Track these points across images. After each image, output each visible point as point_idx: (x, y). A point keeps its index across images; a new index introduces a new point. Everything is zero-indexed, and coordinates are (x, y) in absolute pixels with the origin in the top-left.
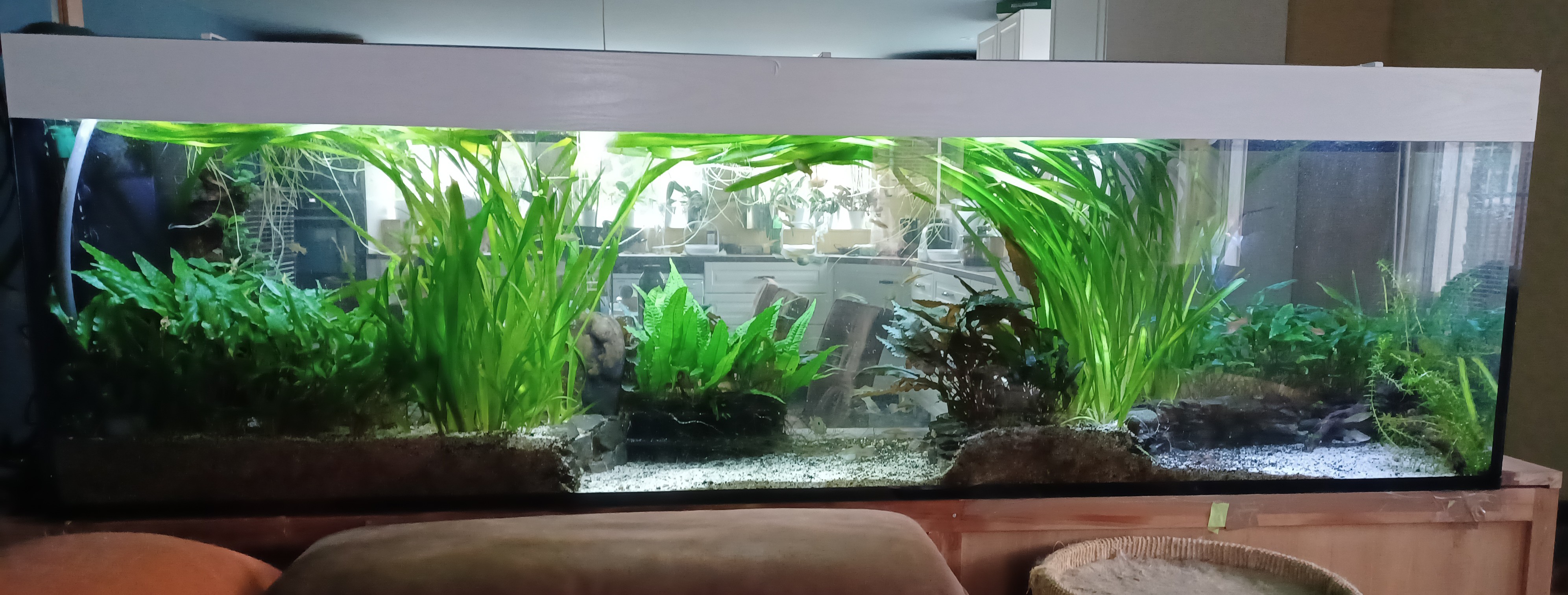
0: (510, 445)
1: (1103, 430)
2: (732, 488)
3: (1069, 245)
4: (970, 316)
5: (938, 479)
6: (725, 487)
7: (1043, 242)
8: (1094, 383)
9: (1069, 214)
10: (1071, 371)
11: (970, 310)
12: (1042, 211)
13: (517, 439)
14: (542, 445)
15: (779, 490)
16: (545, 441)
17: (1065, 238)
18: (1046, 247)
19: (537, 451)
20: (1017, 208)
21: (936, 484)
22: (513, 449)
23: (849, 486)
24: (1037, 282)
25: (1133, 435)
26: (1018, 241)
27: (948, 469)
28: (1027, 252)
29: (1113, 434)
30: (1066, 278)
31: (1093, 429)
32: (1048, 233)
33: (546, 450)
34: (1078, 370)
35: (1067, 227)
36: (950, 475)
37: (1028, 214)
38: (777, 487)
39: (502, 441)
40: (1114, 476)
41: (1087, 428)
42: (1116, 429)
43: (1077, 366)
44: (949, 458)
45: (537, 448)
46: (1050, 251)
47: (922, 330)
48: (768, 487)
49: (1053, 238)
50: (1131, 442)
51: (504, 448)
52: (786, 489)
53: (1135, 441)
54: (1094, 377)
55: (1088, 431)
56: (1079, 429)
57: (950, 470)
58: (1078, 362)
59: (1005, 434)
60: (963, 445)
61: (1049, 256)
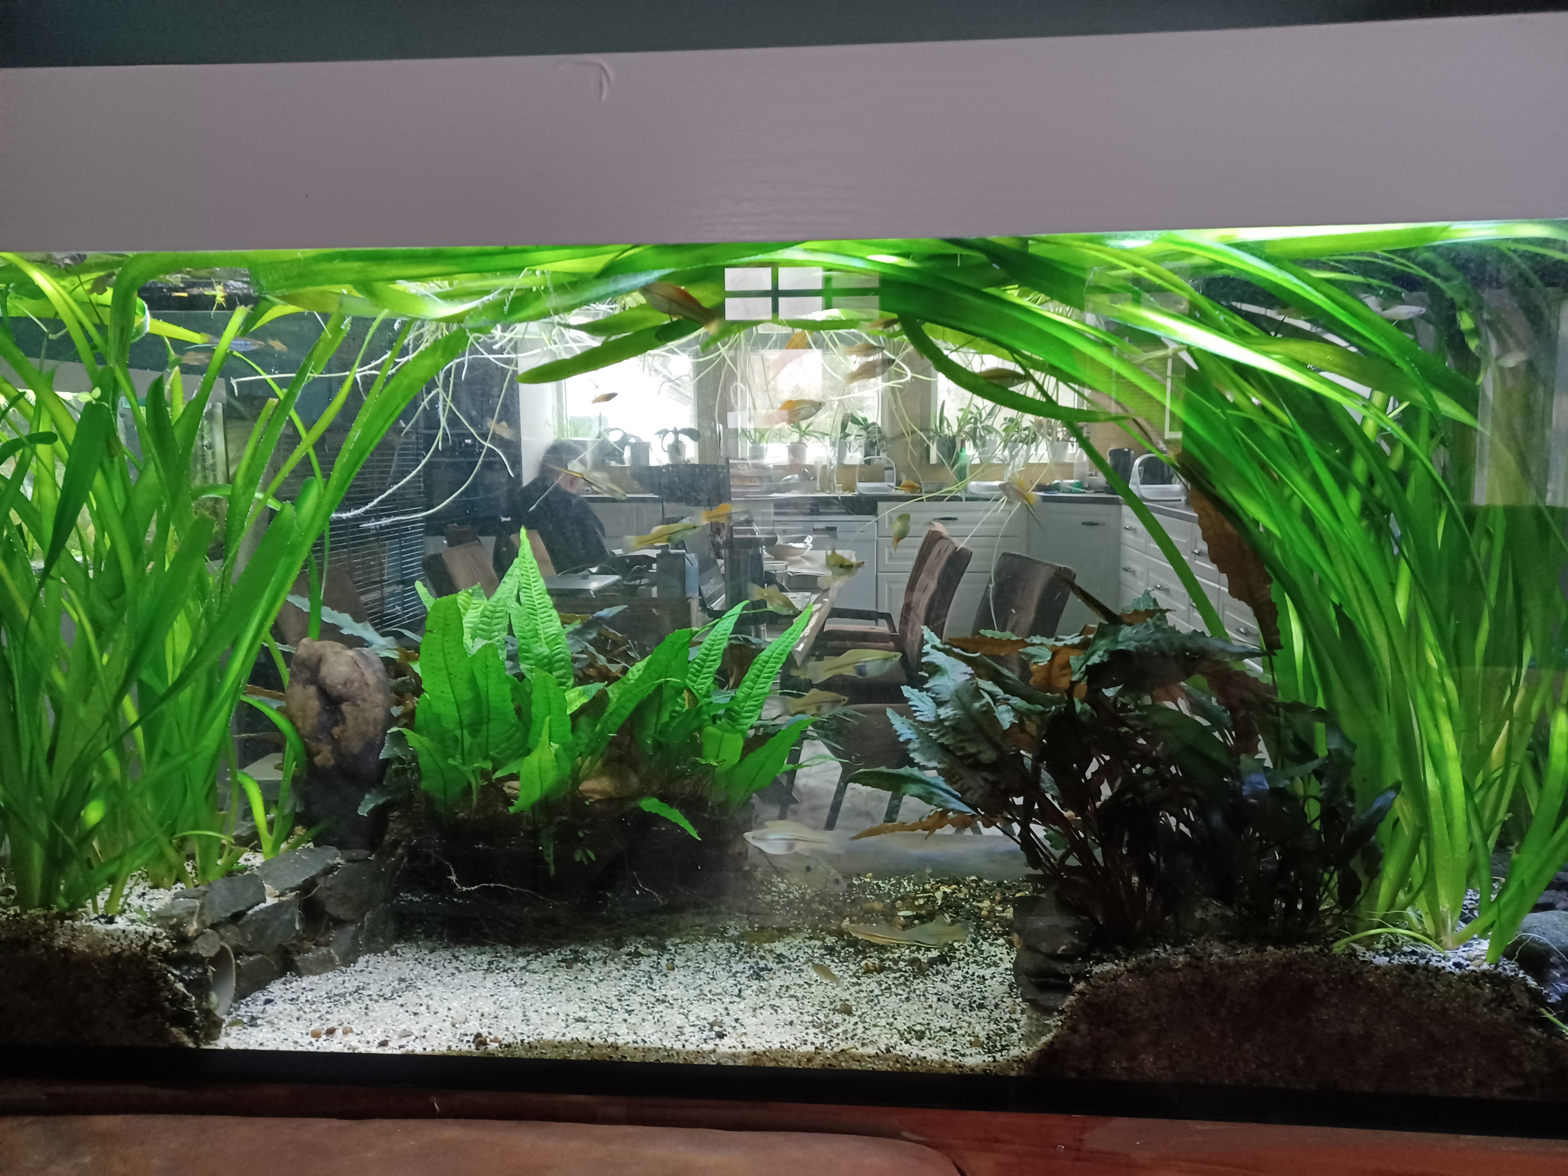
0: (60, 942)
1: (1449, 965)
2: (535, 1054)
3: (1355, 499)
4: (1095, 675)
5: (1020, 1060)
6: (521, 1053)
7: (1287, 492)
8: (1422, 847)
9: (1353, 423)
10: (1360, 816)
11: (1095, 659)
12: (1285, 417)
13: (73, 929)
14: (125, 943)
15: (644, 1065)
16: (132, 936)
17: (1343, 482)
18: (1296, 506)
19: (117, 957)
20: (1218, 411)
21: (1013, 1074)
22: (66, 951)
23: (804, 1065)
24: (1274, 590)
25: (1532, 983)
26: (1221, 491)
27: (1044, 1039)
28: (1245, 519)
29: (1478, 978)
30: (1347, 582)
31: (1422, 962)
32: (1300, 472)
33: (135, 954)
34: (1382, 813)
35: (1348, 456)
36: (1049, 1054)
37: (1250, 426)
38: (638, 1058)
39: (44, 933)
40: (1479, 1083)
41: (1404, 960)
42: (1485, 966)
43: (1378, 803)
44: (1048, 1011)
45: (117, 950)
46: (1308, 517)
47: (977, 705)
48: (616, 1057)
49: (1316, 483)
50: (1525, 1001)
51: (48, 948)
52: (657, 1065)
53: (1537, 998)
54: (1423, 830)
55: (1411, 968)
56: (1382, 961)
57: (1050, 1044)
58: (1382, 793)
59: (1187, 965)
60: (1080, 986)
61: (1303, 529)
